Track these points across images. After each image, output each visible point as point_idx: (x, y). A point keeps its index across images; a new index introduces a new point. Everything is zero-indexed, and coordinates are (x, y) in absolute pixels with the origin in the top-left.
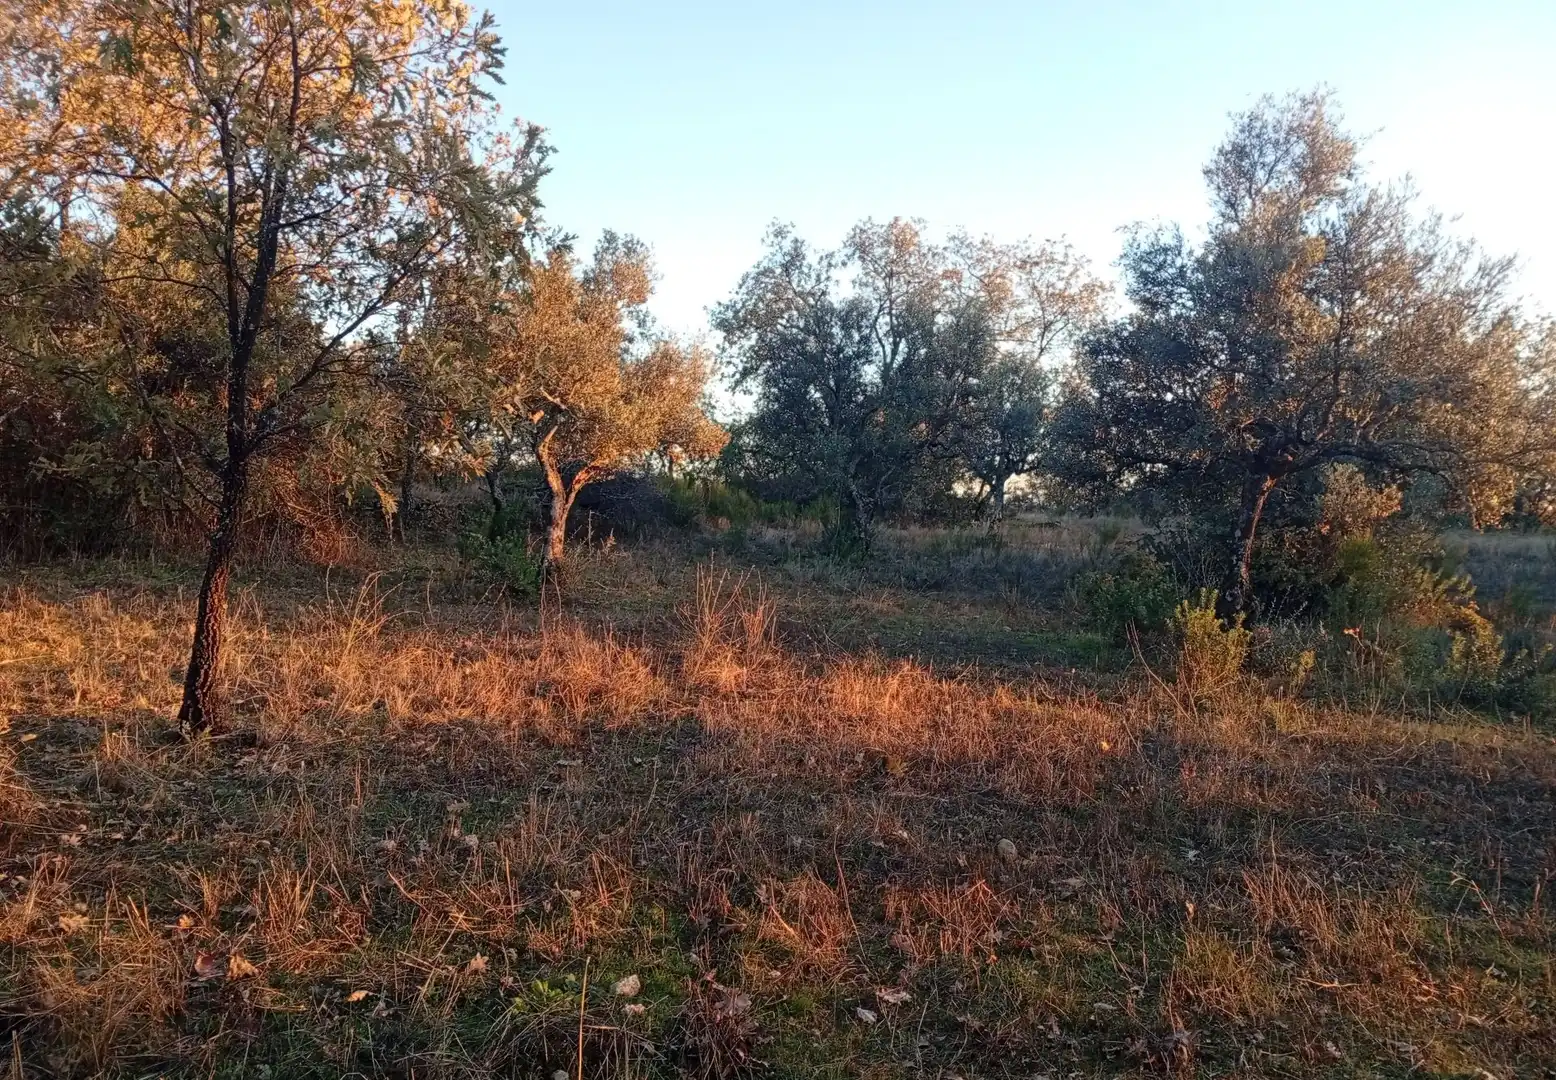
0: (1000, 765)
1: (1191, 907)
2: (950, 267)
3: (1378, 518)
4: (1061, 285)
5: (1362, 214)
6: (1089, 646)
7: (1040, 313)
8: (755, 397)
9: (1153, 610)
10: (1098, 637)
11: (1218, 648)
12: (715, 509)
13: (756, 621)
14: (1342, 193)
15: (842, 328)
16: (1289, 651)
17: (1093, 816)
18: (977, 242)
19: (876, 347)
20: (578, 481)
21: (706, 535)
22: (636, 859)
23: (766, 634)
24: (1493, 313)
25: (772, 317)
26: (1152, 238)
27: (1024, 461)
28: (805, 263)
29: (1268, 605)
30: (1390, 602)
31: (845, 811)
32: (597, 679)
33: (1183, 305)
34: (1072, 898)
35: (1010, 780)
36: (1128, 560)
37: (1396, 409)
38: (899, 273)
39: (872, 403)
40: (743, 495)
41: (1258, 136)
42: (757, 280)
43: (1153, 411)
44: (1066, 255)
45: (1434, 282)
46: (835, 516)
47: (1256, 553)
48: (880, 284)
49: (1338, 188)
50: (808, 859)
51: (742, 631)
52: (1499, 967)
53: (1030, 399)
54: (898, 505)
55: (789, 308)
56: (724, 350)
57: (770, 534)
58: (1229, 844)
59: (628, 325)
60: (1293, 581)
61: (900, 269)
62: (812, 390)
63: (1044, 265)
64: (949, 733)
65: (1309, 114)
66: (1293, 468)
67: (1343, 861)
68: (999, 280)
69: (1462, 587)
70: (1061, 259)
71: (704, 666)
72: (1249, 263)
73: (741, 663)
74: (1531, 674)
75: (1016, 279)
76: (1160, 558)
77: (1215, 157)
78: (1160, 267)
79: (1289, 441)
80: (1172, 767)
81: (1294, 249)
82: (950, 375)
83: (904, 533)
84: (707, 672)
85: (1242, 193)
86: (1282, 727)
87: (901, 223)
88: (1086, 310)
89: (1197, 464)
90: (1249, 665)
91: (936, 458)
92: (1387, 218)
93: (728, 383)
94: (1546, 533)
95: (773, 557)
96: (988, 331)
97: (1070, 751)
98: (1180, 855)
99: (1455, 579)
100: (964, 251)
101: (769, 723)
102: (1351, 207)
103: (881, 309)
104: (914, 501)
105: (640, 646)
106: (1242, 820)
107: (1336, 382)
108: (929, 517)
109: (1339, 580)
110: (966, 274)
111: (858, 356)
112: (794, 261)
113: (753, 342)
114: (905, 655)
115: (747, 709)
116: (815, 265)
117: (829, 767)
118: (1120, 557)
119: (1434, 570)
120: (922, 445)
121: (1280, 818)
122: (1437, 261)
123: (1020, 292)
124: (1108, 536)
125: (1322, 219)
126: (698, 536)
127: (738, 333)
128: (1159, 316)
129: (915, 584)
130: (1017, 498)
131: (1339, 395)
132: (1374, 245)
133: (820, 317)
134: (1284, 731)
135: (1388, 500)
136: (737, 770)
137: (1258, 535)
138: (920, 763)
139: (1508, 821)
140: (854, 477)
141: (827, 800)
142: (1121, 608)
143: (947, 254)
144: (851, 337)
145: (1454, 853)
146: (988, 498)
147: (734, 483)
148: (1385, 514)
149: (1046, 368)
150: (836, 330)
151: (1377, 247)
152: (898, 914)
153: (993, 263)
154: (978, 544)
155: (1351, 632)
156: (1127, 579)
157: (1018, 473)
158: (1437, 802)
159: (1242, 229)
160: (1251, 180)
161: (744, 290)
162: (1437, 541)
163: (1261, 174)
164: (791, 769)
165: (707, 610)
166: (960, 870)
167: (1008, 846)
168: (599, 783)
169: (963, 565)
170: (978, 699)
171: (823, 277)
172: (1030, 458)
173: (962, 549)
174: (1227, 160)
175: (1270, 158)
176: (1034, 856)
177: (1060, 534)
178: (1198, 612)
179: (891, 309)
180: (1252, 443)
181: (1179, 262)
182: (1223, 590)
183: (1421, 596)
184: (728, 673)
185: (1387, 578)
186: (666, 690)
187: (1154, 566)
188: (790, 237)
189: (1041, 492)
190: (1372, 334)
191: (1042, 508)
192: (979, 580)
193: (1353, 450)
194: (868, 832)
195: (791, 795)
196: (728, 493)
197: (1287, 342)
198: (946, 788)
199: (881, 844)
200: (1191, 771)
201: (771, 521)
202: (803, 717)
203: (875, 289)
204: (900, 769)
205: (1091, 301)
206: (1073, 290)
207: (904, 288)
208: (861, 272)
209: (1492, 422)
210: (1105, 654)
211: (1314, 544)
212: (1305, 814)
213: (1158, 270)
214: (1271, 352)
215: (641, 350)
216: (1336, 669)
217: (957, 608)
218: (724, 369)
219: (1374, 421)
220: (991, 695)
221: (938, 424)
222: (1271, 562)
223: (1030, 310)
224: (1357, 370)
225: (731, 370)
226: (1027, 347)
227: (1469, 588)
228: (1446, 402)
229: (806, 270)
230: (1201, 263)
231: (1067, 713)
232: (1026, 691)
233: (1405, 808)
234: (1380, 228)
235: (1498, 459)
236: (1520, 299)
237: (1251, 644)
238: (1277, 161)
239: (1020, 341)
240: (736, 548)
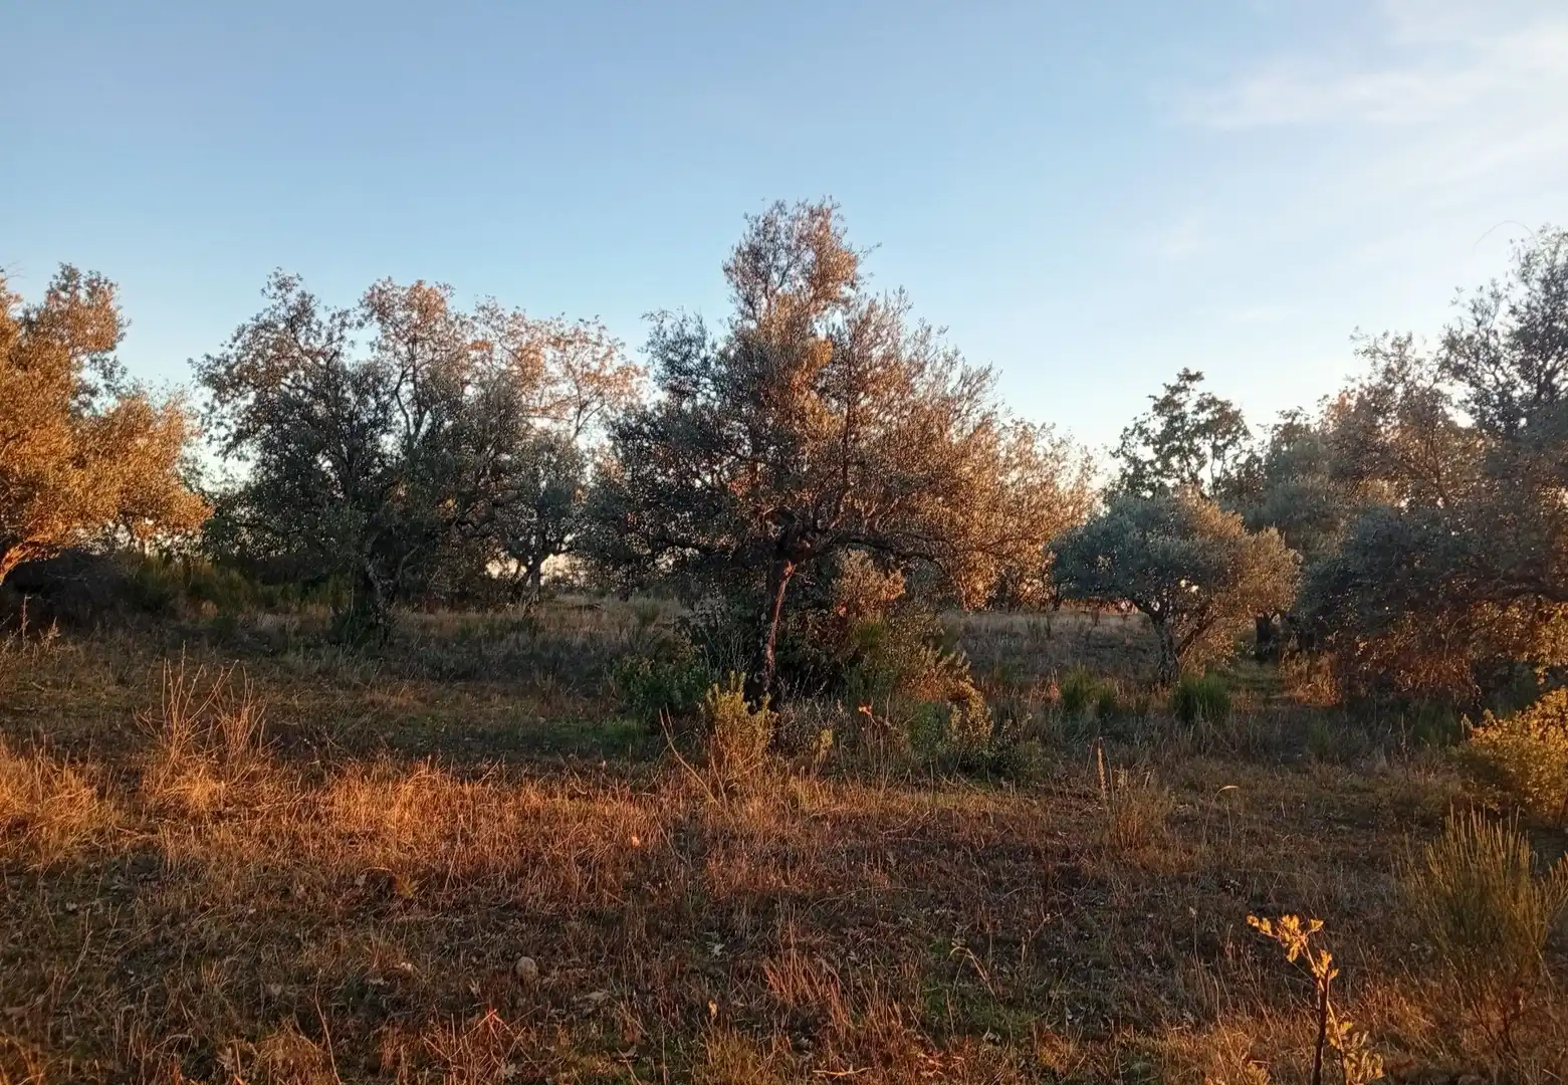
0: (523, 873)
1: (713, 1008)
2: (481, 338)
3: (887, 601)
4: (595, 366)
5: (862, 322)
6: (627, 734)
7: (575, 392)
8: (252, 464)
9: (687, 695)
10: (631, 723)
11: (747, 731)
12: (198, 591)
13: (239, 726)
14: (846, 301)
15: (356, 393)
16: (812, 731)
17: (620, 920)
18: (508, 315)
19: (398, 416)
20: (9, 560)
21: (185, 622)
22: (57, 1035)
23: (253, 739)
24: (975, 418)
25: (274, 376)
26: (677, 328)
27: (561, 541)
28: (314, 320)
29: (793, 686)
30: (899, 678)
31: (337, 946)
32: (19, 807)
33: (707, 396)
34: (593, 1016)
35: (534, 890)
36: (664, 643)
37: (897, 501)
38: (422, 339)
39: (392, 475)
40: (235, 574)
41: (772, 241)
42: (255, 333)
43: (684, 497)
44: (600, 337)
45: (926, 387)
46: (348, 598)
47: (782, 634)
48: (403, 349)
49: (842, 297)
50: (288, 1011)
51: (220, 737)
52: (995, 1030)
53: (567, 478)
54: (422, 588)
55: (294, 367)
56: (213, 409)
57: (267, 621)
58: (753, 933)
59: (90, 376)
60: (816, 661)
61: (424, 335)
62: (320, 459)
63: (578, 344)
64: (467, 841)
65: (817, 224)
66: (811, 554)
67: (858, 940)
68: (532, 356)
69: (959, 663)
70: (595, 340)
71: (168, 783)
72: (766, 360)
73: (217, 776)
74: (1016, 741)
75: (550, 356)
76: (695, 640)
77: (734, 256)
78: (686, 357)
79: (806, 529)
80: (700, 858)
81: (805, 349)
82: (480, 449)
83: (431, 617)
84: (174, 790)
85: (759, 292)
86: (806, 806)
87: (426, 287)
88: (621, 393)
89: (725, 549)
90: (776, 745)
91: (466, 538)
92: (884, 327)
93: (216, 447)
94: (1026, 611)
95: (272, 647)
96: (521, 407)
97: (601, 849)
98: (706, 951)
99: (953, 655)
100: (494, 323)
101: (250, 847)
102: (853, 315)
103: (403, 375)
104: (442, 582)
105: (83, 760)
106: (765, 907)
107: (845, 475)
108: (460, 599)
109: (856, 659)
110: (498, 347)
111: (374, 424)
112: (301, 315)
113: (250, 401)
114: (422, 755)
115: (222, 833)
116: (326, 323)
117: (321, 896)
118: (657, 641)
119: (936, 648)
120: (449, 523)
121: (800, 901)
122: (928, 368)
123: (555, 370)
124: (646, 619)
125: (829, 323)
126: (174, 624)
127: (231, 391)
128: (686, 405)
129: (441, 674)
130: (556, 580)
131: (848, 488)
132: (874, 351)
133: (330, 379)
134: (807, 810)
135: (893, 585)
136: (204, 909)
137: (784, 617)
138: (432, 880)
139: (1000, 884)
140: (371, 556)
141: (318, 936)
142: (656, 692)
143: (476, 324)
144: (366, 402)
145: (955, 920)
146: (525, 579)
147: (223, 561)
148: (893, 597)
149: (583, 447)
150: (349, 394)
151: (877, 353)
152: (396, 1062)
153: (526, 338)
154: (513, 629)
155: (865, 709)
156: (663, 663)
157: (557, 553)
158: (940, 870)
159: (759, 326)
160: (766, 281)
161: (239, 343)
162: (938, 620)
163: (775, 277)
164: (275, 902)
165: (175, 714)
166: (472, 999)
167: (527, 965)
168: (14, 941)
169: (498, 651)
170: (505, 800)
171: (336, 336)
172: (568, 538)
173: (495, 635)
174: (745, 260)
175: (783, 262)
176: (555, 973)
177: (599, 616)
178: (727, 696)
179: (414, 376)
180: (774, 531)
181: (703, 353)
182: (751, 671)
183: (926, 672)
184: (200, 790)
185: (897, 655)
186: (117, 815)
187: (689, 650)
188: (297, 290)
189: (581, 573)
190: (876, 432)
191: (582, 590)
192: (514, 668)
193: (862, 538)
194: (365, 969)
195: (273, 934)
196: (215, 573)
197: (800, 436)
198: (462, 907)
199: (381, 981)
200: (718, 860)
201: (269, 605)
202: (295, 837)
203: (397, 354)
204: (409, 888)
205: (625, 384)
206: (608, 372)
207: (430, 355)
208: (379, 334)
209: (976, 514)
210: (640, 742)
211: (833, 625)
212: (824, 894)
213: (684, 360)
214: (790, 444)
215: (105, 404)
216: (853, 744)
217: (488, 699)
218: (213, 431)
219: (879, 511)
220: (519, 794)
221: (467, 500)
222: (797, 642)
223: (565, 389)
224: (861, 464)
225: (223, 432)
226: (562, 426)
227: (964, 664)
228: (937, 496)
229: (315, 328)
230: (723, 355)
231: (598, 807)
232: (556, 787)
233: (912, 880)
234: (878, 336)
235: (982, 548)
236: (995, 406)
237: (777, 725)
238: (789, 266)
239: (556, 419)
240: (225, 638)
